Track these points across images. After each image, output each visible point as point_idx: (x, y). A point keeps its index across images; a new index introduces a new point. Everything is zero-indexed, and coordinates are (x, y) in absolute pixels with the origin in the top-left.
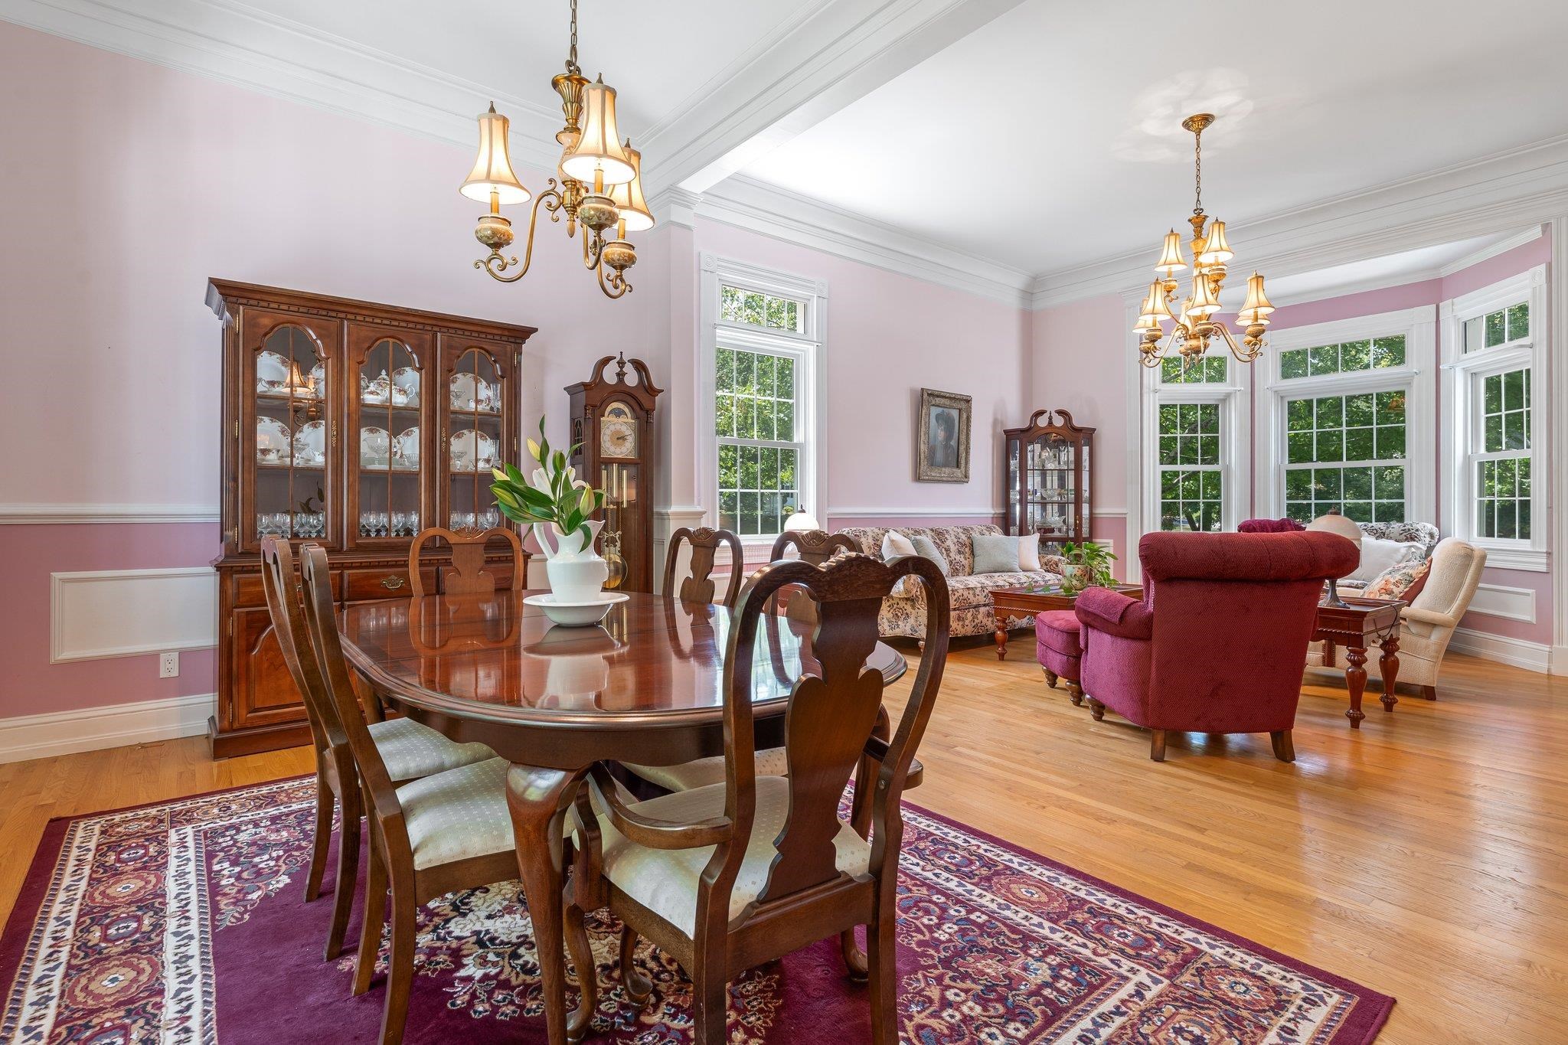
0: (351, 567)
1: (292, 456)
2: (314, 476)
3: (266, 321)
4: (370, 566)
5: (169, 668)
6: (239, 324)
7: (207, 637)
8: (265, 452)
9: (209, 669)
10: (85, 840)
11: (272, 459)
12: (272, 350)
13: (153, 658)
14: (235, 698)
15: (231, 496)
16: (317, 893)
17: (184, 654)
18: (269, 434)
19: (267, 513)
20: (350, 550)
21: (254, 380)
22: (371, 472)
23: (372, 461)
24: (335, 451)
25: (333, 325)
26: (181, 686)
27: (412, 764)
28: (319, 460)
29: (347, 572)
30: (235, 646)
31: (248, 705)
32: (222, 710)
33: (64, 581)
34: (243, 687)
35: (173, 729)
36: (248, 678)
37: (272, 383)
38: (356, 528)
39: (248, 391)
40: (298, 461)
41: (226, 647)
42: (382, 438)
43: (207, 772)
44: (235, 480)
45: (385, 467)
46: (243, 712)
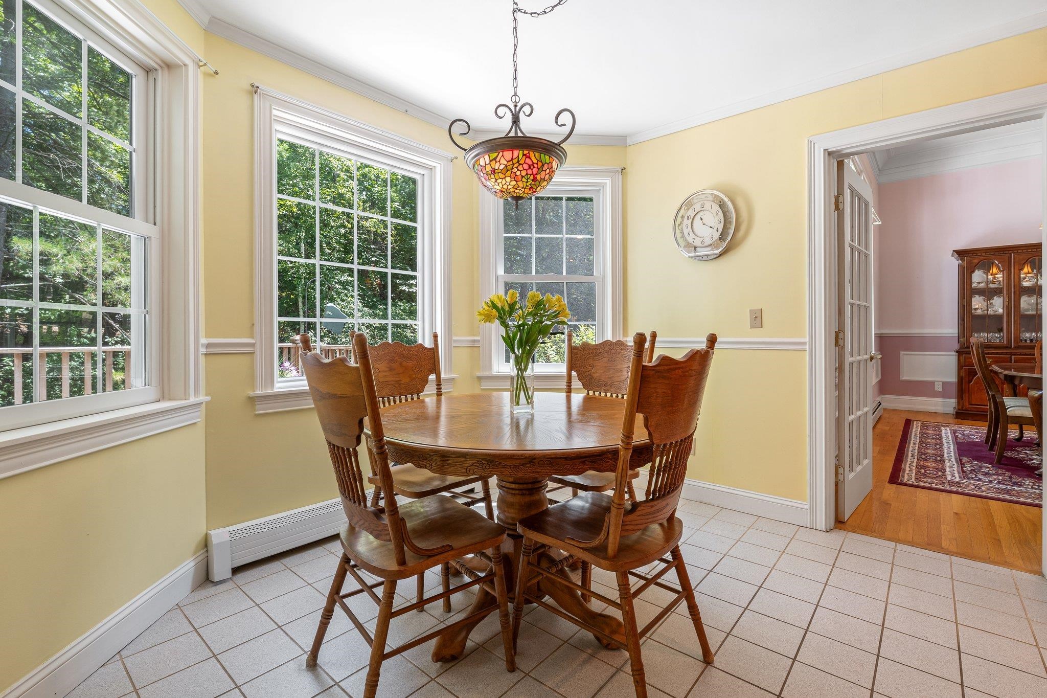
0: (1016, 354)
1: (987, 310)
2: (999, 318)
3: (976, 261)
4: (1026, 354)
5: (938, 387)
6: (965, 264)
7: (953, 378)
8: (976, 309)
9: (954, 390)
10: (916, 429)
11: (979, 312)
12: (979, 269)
13: (933, 383)
14: (964, 398)
15: (962, 327)
17: (944, 384)
18: (978, 303)
19: (977, 332)
20: (1015, 348)
21: (971, 283)
22: (1027, 315)
23: (1028, 310)
24: (1008, 308)
25: (1006, 257)
26: (943, 395)
27: (1012, 404)
28: (1001, 311)
29: (1013, 357)
30: (964, 380)
31: (969, 402)
32: (959, 403)
33: (904, 354)
34: (967, 395)
35: (940, 409)
36: (969, 391)
37: (979, 283)
38: (1018, 339)
39: (969, 288)
40: (990, 312)
41: (960, 379)
42: (1033, 300)
43: (951, 420)
44: (964, 320)
45: (1034, 312)
46: (967, 404)
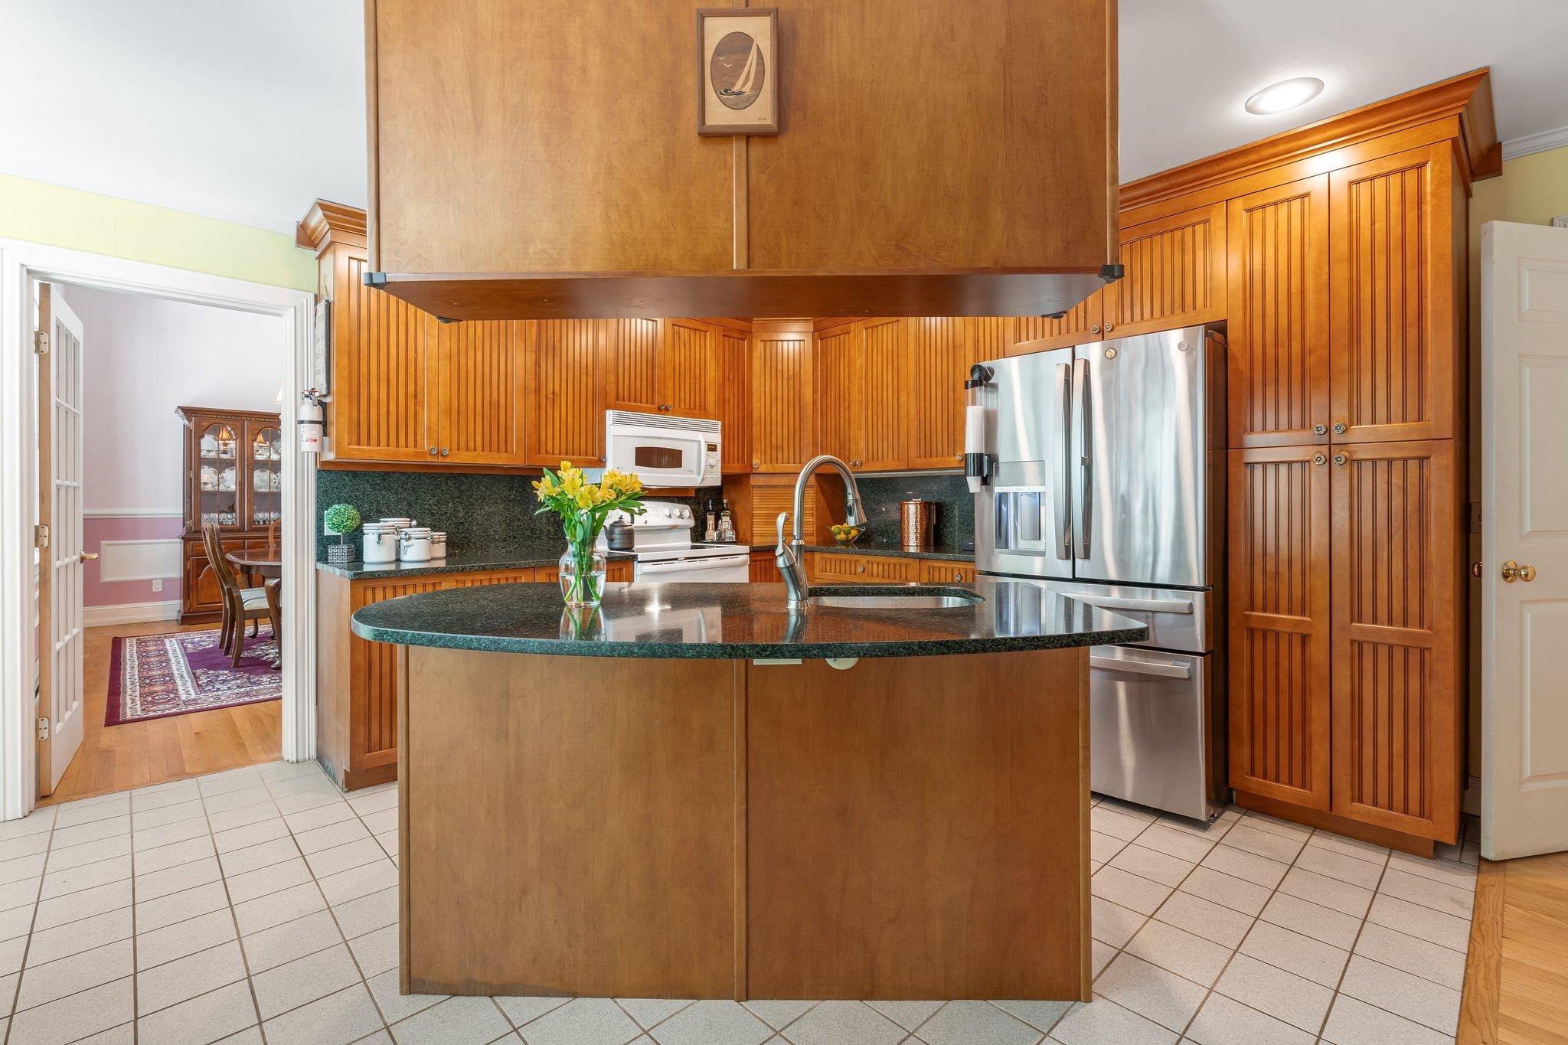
0: (249, 538)
1: (219, 485)
2: (231, 495)
3: (206, 424)
4: (258, 538)
5: (157, 587)
6: (192, 426)
7: (176, 572)
8: (205, 484)
9: (178, 588)
11: (209, 488)
12: (209, 433)
13: (149, 582)
14: (191, 598)
15: (189, 505)
16: (221, 646)
17: (165, 581)
18: (207, 475)
19: (206, 512)
20: (248, 530)
21: (200, 451)
22: (260, 492)
23: (261, 487)
24: (241, 484)
25: (239, 424)
26: (162, 596)
27: (249, 597)
28: (233, 487)
29: (247, 541)
30: (191, 574)
31: (197, 602)
32: (185, 603)
33: (107, 545)
34: (195, 593)
35: (159, 616)
36: (197, 589)
37: (209, 451)
38: (252, 521)
39: (196, 457)
40: (222, 488)
41: (186, 573)
42: (266, 475)
43: (175, 628)
44: (191, 498)
45: (268, 490)
46: (195, 604)
